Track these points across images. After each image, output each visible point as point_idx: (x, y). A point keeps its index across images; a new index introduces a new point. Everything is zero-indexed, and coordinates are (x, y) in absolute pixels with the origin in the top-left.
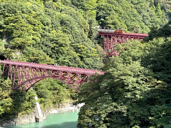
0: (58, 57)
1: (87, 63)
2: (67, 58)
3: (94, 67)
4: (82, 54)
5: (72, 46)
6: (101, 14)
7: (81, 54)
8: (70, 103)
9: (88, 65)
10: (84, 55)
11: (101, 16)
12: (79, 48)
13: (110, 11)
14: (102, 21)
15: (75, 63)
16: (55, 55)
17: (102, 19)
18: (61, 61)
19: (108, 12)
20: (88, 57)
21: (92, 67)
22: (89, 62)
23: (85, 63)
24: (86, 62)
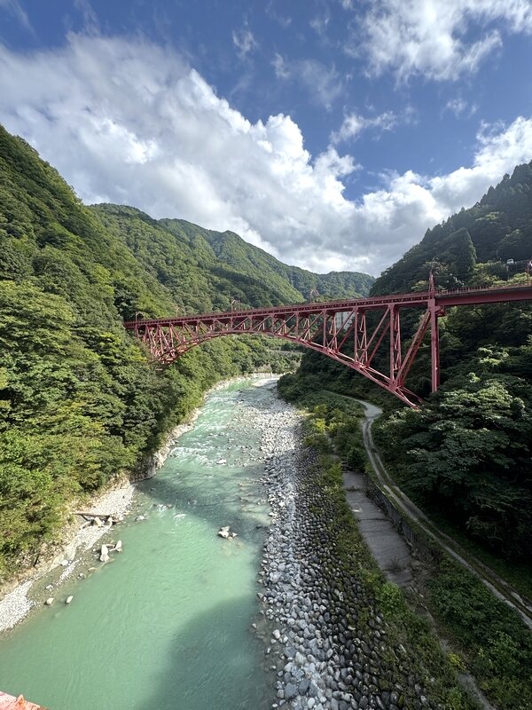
0: (28, 363)
1: (123, 378)
2: (63, 364)
3: (142, 386)
4: (111, 355)
5: (79, 333)
6: (122, 293)
7: (107, 354)
8: (82, 515)
9: (127, 383)
10: (116, 357)
11: (122, 297)
12: (102, 340)
13: (138, 291)
14: (122, 307)
15: (90, 380)
16: (15, 356)
17: (124, 304)
18: (38, 376)
19: (135, 292)
20: (125, 363)
21: (137, 388)
22: (128, 376)
23: (118, 379)
24: (120, 376)
